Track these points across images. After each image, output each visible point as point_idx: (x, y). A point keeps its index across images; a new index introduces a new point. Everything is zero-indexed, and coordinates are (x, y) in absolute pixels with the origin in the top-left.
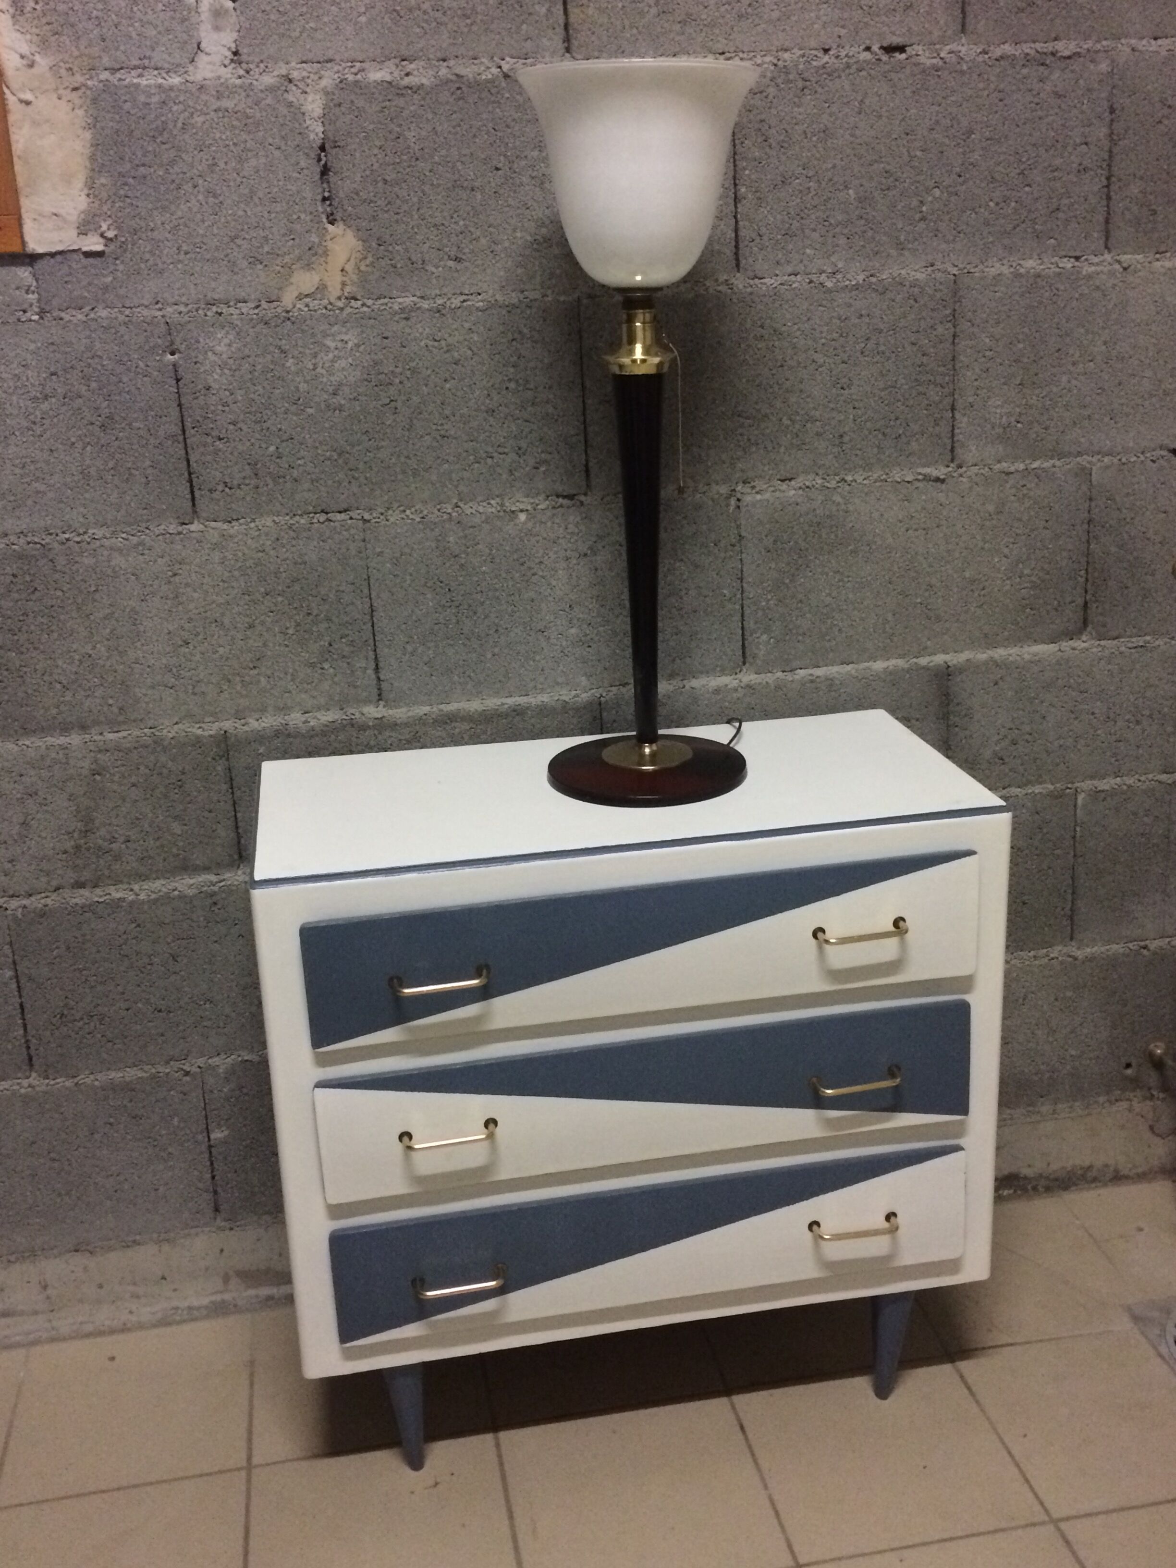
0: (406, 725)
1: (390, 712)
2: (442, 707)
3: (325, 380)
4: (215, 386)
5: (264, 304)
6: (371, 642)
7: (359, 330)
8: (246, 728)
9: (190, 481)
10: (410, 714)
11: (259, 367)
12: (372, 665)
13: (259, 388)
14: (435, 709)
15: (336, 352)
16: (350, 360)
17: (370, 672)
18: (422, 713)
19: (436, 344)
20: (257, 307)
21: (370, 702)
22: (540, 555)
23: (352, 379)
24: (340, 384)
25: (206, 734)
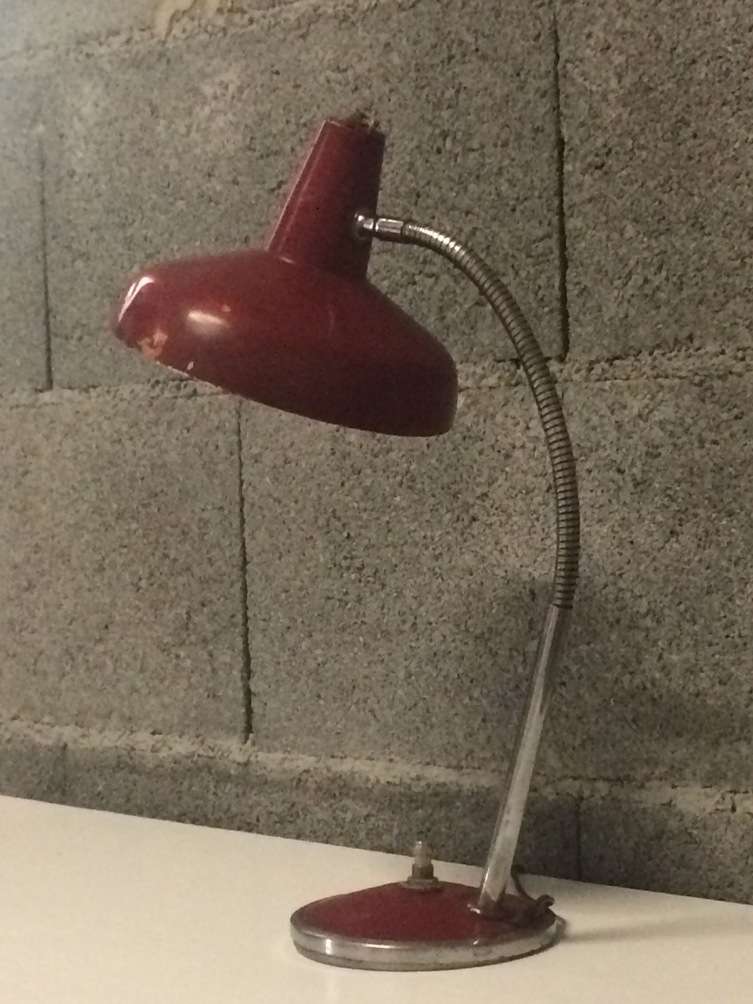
0: (280, 786)
1: (262, 756)
2: (331, 762)
3: (198, 151)
4: (79, 170)
5: (137, 35)
6: (239, 618)
7: (243, 62)
8: (85, 743)
9: (47, 323)
10: (286, 765)
11: (127, 137)
12: (240, 663)
13: (125, 170)
14: (321, 765)
15: (213, 104)
16: (230, 116)
17: (236, 673)
18: (303, 768)
19: (339, 76)
20: (128, 41)
21: (234, 730)
22: (482, 479)
23: (231, 147)
24: (217, 158)
25: (44, 742)
